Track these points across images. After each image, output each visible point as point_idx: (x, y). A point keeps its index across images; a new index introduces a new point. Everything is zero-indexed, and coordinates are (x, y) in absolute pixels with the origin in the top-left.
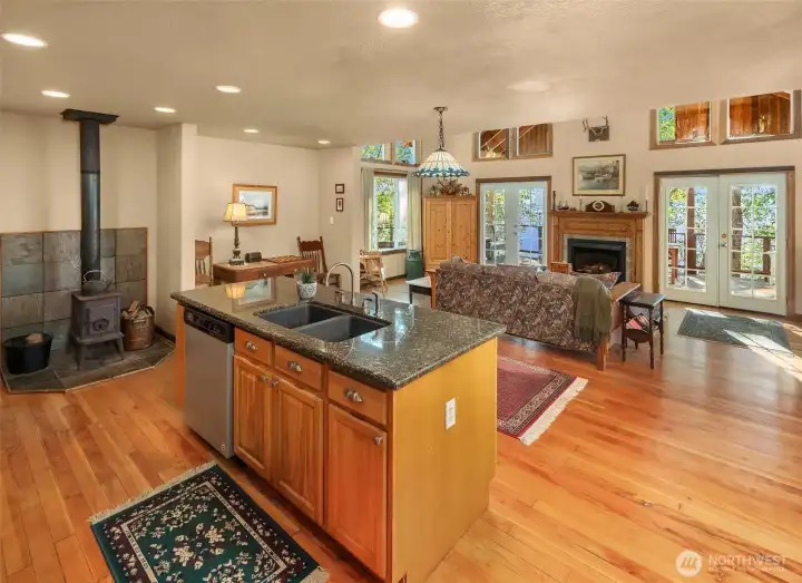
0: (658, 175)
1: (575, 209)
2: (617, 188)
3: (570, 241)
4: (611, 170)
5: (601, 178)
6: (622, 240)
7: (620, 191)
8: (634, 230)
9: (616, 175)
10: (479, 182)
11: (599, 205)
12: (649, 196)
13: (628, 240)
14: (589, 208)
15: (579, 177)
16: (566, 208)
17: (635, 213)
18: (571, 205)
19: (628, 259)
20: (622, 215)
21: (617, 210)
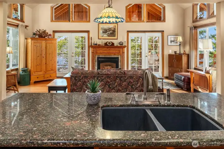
0: (128, 32)
1: (100, 45)
2: (115, 36)
3: (98, 58)
4: (113, 29)
5: (109, 33)
6: (118, 56)
7: (116, 38)
8: (122, 53)
9: (114, 31)
10: (54, 32)
11: (110, 43)
12: (126, 40)
13: (119, 56)
14: (106, 44)
15: (101, 32)
16: (96, 44)
17: (121, 46)
18: (98, 43)
19: (119, 64)
20: (117, 47)
21: (115, 45)
